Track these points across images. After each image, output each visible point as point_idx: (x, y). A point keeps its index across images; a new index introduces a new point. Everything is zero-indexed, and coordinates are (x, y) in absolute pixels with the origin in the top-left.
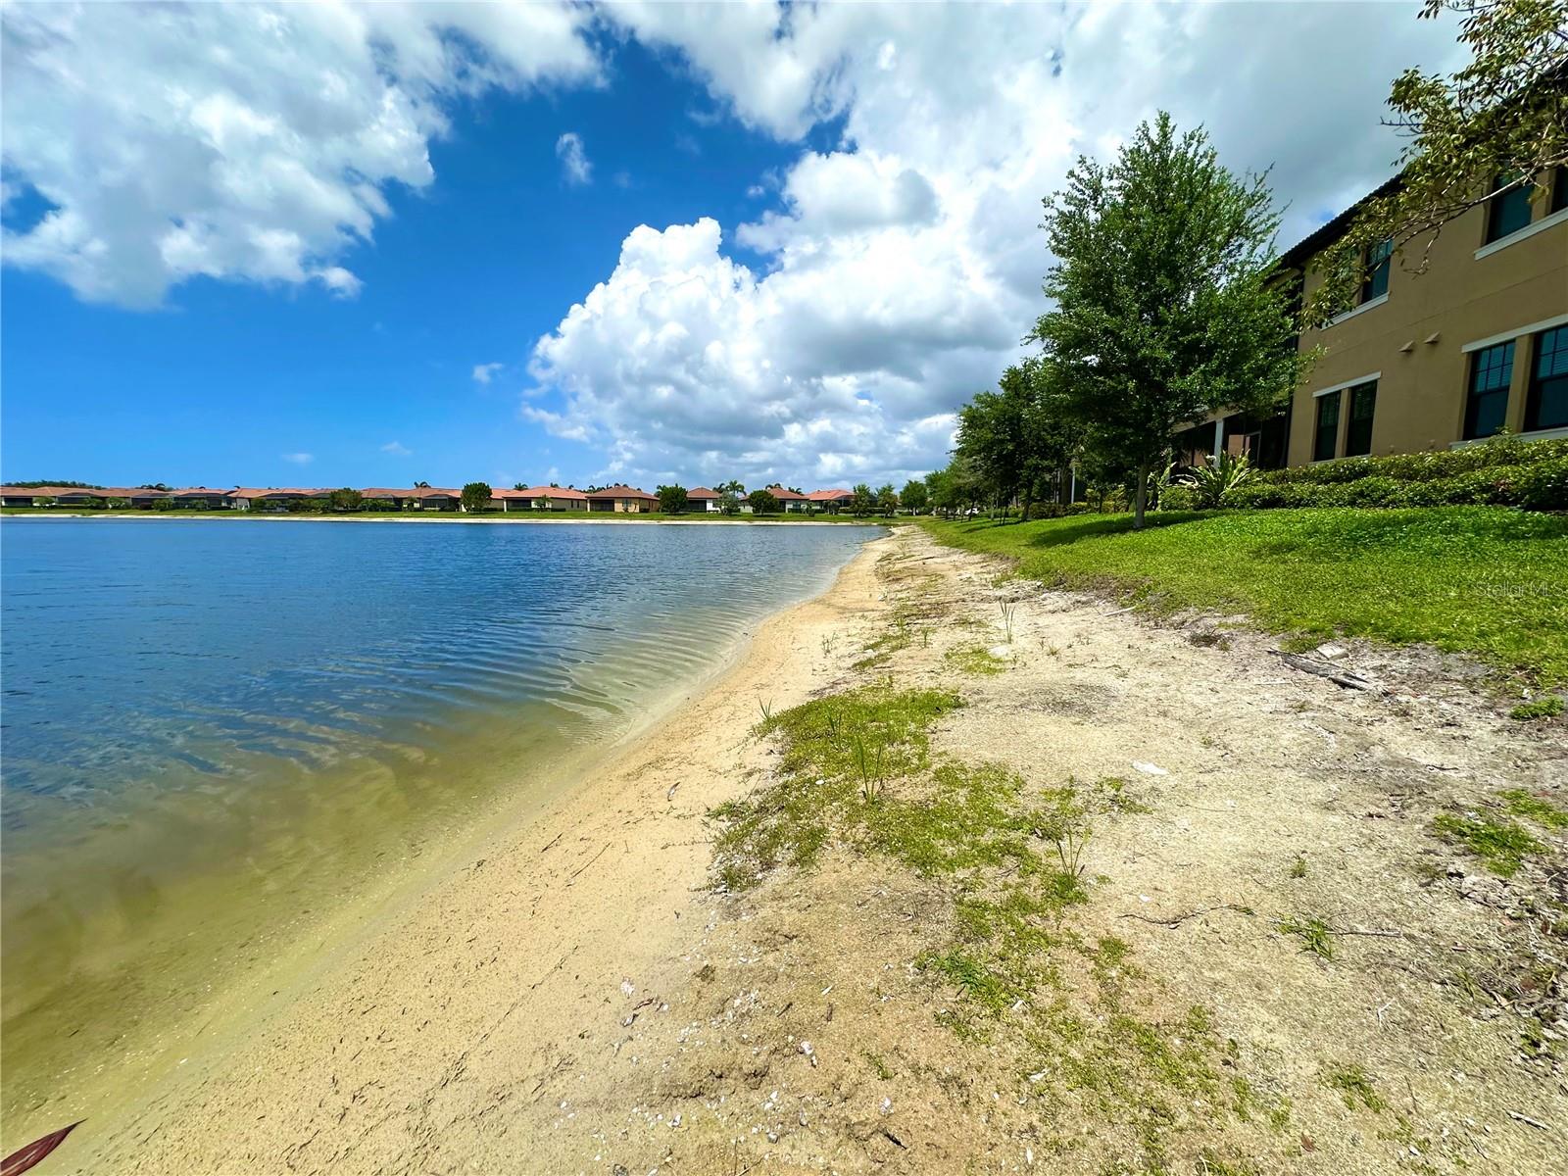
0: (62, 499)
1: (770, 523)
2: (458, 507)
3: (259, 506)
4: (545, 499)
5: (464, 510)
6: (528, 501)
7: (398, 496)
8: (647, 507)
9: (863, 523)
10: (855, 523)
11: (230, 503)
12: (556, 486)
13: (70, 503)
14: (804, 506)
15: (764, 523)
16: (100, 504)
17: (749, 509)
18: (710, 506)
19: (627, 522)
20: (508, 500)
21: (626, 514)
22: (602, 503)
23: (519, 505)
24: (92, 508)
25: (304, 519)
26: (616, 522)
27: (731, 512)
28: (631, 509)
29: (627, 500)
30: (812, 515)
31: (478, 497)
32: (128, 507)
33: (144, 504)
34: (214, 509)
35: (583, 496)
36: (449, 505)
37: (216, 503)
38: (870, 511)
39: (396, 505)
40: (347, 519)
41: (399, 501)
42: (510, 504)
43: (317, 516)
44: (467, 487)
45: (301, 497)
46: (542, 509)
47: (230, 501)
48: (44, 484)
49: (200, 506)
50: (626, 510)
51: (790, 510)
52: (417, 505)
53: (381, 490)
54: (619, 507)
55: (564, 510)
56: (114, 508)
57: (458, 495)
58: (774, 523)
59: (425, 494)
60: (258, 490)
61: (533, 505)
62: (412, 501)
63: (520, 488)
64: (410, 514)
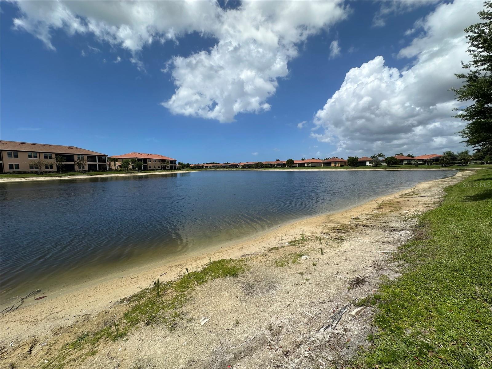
0: (212, 166)
1: (394, 169)
2: (285, 166)
3: (244, 167)
4: (309, 163)
5: (287, 167)
6: (304, 164)
7: (272, 163)
8: (343, 164)
9: (447, 169)
10: (441, 169)
11: (238, 167)
12: (314, 159)
13: (213, 167)
14: (413, 162)
15: (391, 170)
16: (217, 167)
17: (385, 164)
18: (368, 164)
19: (335, 170)
20: (299, 164)
21: (335, 167)
22: (327, 164)
23: (302, 165)
24: (216, 168)
25: (251, 170)
26: (331, 170)
27: (377, 165)
28: (337, 165)
29: (336, 163)
30: (417, 165)
31: (290, 163)
32: (222, 168)
33: (224, 167)
34: (235, 168)
35: (321, 162)
36: (283, 166)
37: (236, 166)
38: (452, 163)
39: (271, 166)
40: (259, 170)
41: (271, 165)
42: (299, 165)
43: (254, 169)
44: (288, 160)
45: (251, 164)
46: (308, 166)
47: (238, 166)
48: (209, 163)
49: (233, 167)
50: (335, 166)
51: (405, 164)
52: (275, 166)
53: (268, 162)
54: (333, 165)
55: (315, 166)
56: (220, 168)
57: (285, 163)
58: (396, 170)
59: (278, 162)
60: (244, 163)
61: (306, 165)
62: (274, 165)
63: (303, 160)
64: (273, 168)
